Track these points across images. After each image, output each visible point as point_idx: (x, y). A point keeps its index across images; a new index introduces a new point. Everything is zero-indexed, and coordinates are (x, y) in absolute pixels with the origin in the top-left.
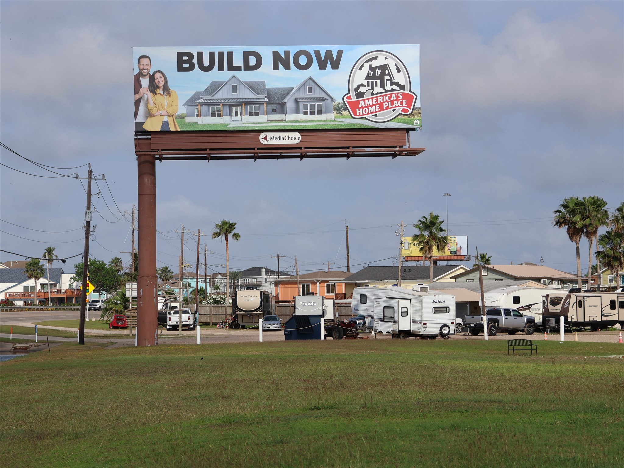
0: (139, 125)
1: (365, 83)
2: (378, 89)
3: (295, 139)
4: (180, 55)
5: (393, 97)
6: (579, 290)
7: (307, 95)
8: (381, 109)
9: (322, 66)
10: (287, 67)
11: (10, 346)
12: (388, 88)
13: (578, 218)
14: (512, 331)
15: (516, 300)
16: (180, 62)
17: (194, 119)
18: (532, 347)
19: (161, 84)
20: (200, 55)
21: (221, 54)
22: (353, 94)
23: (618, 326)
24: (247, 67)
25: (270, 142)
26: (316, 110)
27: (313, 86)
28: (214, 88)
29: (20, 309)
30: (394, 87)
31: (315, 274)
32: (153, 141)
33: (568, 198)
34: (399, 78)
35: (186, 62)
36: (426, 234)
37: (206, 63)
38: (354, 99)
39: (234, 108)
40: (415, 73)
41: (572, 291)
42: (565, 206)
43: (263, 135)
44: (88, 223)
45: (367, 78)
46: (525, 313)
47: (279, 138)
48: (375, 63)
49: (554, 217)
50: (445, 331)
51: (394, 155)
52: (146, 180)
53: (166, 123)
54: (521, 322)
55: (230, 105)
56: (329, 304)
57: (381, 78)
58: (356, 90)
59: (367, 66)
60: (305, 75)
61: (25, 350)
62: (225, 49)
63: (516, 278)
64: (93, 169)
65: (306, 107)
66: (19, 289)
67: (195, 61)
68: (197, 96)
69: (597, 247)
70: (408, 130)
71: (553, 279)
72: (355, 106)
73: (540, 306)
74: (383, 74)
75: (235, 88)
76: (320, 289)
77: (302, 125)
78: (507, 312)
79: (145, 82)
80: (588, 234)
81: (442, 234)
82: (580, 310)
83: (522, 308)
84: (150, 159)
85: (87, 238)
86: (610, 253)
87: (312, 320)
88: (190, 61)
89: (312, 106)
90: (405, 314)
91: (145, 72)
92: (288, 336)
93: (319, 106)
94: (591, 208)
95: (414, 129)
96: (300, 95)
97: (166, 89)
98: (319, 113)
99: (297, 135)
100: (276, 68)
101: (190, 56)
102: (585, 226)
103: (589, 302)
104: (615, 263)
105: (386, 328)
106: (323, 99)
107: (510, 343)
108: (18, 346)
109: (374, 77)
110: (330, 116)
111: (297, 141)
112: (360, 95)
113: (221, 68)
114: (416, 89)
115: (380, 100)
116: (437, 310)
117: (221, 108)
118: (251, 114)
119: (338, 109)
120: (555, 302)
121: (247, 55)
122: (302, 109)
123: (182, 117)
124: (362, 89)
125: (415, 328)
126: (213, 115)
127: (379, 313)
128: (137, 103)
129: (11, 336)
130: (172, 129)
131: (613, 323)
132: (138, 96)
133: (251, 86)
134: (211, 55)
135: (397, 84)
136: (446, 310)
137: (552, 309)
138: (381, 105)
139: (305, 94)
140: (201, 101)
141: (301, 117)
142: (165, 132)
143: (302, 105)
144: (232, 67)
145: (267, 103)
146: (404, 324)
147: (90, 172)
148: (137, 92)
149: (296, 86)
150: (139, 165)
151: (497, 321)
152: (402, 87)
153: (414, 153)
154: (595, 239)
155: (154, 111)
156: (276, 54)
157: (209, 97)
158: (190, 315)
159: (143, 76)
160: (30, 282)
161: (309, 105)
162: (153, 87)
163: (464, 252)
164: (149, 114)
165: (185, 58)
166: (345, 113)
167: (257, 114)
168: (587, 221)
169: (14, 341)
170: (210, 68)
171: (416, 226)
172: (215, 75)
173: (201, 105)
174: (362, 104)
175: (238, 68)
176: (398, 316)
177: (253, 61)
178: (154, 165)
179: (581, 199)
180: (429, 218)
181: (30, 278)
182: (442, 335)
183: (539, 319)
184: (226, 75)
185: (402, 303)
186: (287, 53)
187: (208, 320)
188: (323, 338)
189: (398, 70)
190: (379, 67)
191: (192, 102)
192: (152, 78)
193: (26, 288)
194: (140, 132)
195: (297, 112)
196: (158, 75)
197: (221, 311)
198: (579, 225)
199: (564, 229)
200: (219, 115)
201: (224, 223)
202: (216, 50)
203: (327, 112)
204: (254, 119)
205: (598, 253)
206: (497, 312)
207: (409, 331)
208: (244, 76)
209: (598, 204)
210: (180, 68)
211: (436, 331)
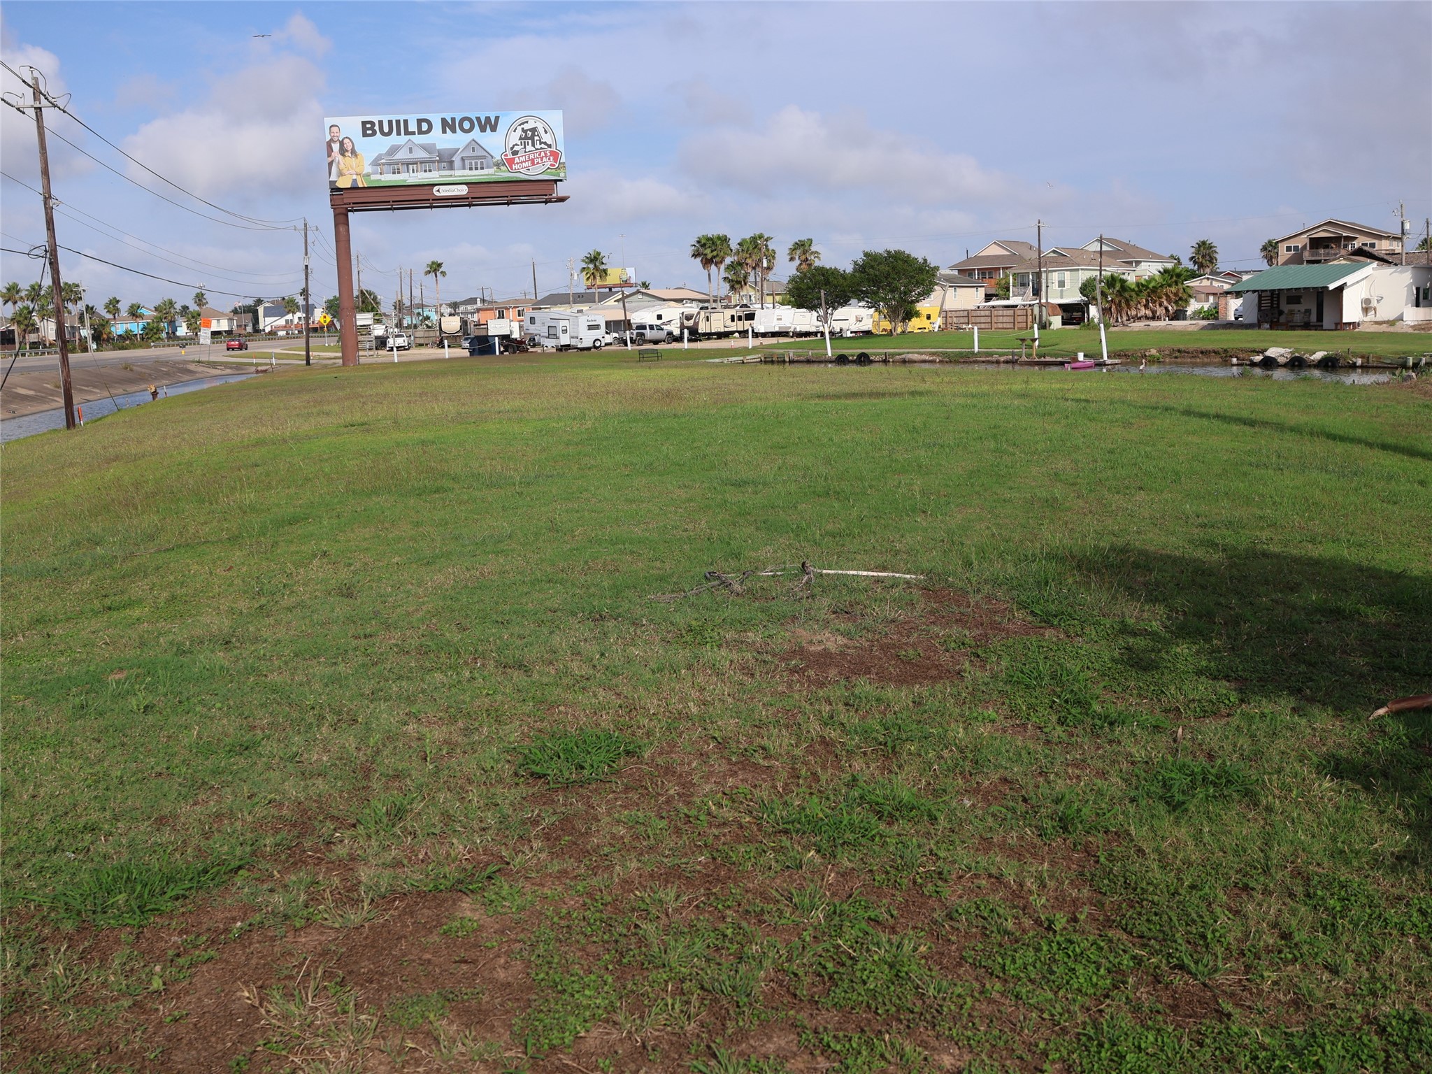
0: (333, 183)
1: (519, 143)
2: (529, 148)
3: (463, 190)
4: (364, 123)
5: (543, 154)
6: (707, 308)
7: (471, 154)
8: (533, 164)
9: (483, 129)
10: (454, 131)
11: (253, 369)
12: (538, 146)
13: (708, 251)
14: (656, 342)
15: (659, 317)
16: (364, 129)
17: (378, 177)
18: (658, 355)
19: (349, 148)
20: (381, 123)
21: (398, 122)
22: (509, 152)
23: (737, 334)
24: (421, 132)
25: (443, 194)
26: (479, 166)
27: (476, 146)
28: (394, 150)
29: (281, 338)
30: (543, 146)
31: (508, 302)
32: (345, 196)
33: (700, 236)
34: (547, 138)
35: (369, 129)
36: (591, 266)
37: (386, 129)
38: (510, 156)
39: (411, 166)
40: (560, 133)
41: (701, 308)
42: (698, 242)
43: (436, 188)
44: (307, 266)
45: (520, 139)
46: (664, 327)
47: (450, 191)
48: (526, 127)
49: (691, 250)
50: (598, 344)
51: (546, 202)
52: (342, 229)
53: (355, 181)
54: (662, 335)
55: (408, 164)
56: (515, 326)
57: (532, 138)
58: (512, 148)
59: (519, 129)
60: (468, 137)
61: (265, 371)
62: (402, 118)
63: (664, 300)
64: (308, 221)
65: (471, 163)
66: (282, 322)
67: (377, 128)
68: (379, 157)
69: (723, 274)
70: (556, 181)
71: (693, 300)
72: (511, 162)
73: (678, 321)
74: (533, 135)
75: (411, 150)
76: (512, 313)
77: (468, 179)
78: (651, 327)
79: (336, 147)
80: (716, 264)
81: (602, 267)
82: (708, 323)
83: (664, 324)
84: (344, 211)
85: (307, 279)
86: (734, 278)
87: (490, 339)
88: (372, 128)
89: (476, 163)
90: (565, 331)
91: (335, 139)
92: (472, 353)
93: (482, 163)
94: (719, 242)
95: (561, 180)
96: (464, 154)
97: (354, 152)
98: (482, 168)
99: (465, 187)
100: (444, 132)
101: (373, 124)
102: (715, 257)
103: (714, 317)
104: (737, 286)
105: (550, 344)
106: (484, 157)
107: (640, 352)
108: (260, 368)
109: (526, 138)
110: (491, 171)
111: (465, 193)
112: (515, 153)
113: (399, 133)
114: (561, 148)
115: (532, 156)
116: (591, 327)
117: (400, 166)
118: (425, 171)
119: (498, 165)
120: (688, 318)
121: (419, 122)
122: (467, 166)
123: (368, 175)
124: (516, 148)
125: (573, 342)
126: (394, 173)
127: (545, 332)
128: (330, 164)
129: (254, 361)
130: (360, 186)
131: (733, 333)
132: (330, 159)
133: (425, 148)
134: (390, 122)
135: (545, 143)
136: (597, 327)
137: (687, 323)
138: (533, 161)
139: (469, 153)
140: (383, 161)
141: (467, 172)
142: (354, 188)
143: (467, 162)
144: (407, 133)
145: (438, 162)
146: (564, 340)
147: (306, 225)
148: (329, 155)
149: (461, 147)
150: (335, 216)
151: (643, 334)
152: (549, 146)
153: (562, 200)
154: (722, 267)
155: (345, 171)
156: (444, 120)
157: (390, 158)
158: (405, 338)
159: (335, 142)
160: (289, 317)
161: (473, 162)
162: (343, 151)
163: (633, 281)
164: (341, 174)
165: (368, 126)
166: (503, 168)
167: (430, 171)
168: (715, 253)
169: (257, 365)
170: (390, 133)
171: (583, 261)
172: (394, 139)
173: (384, 164)
174: (517, 160)
175: (413, 133)
176: (560, 334)
177: (425, 127)
178: (347, 216)
179: (710, 236)
180: (592, 253)
181: (288, 313)
182: (595, 347)
183: (677, 332)
184: (403, 139)
185: (562, 323)
186: (453, 119)
187: (422, 341)
188: (497, 353)
189: (546, 132)
190: (530, 130)
191: (376, 163)
192: (342, 143)
193: (287, 321)
194: (335, 190)
195: (464, 168)
196: (346, 141)
197: (432, 334)
198: (709, 256)
199: (699, 259)
200: (399, 173)
201: (433, 263)
202: (394, 118)
203: (488, 167)
204: (428, 175)
205: (725, 279)
206: (643, 327)
207: (569, 345)
208: (418, 139)
209: (724, 240)
210: (365, 135)
211: (590, 344)
